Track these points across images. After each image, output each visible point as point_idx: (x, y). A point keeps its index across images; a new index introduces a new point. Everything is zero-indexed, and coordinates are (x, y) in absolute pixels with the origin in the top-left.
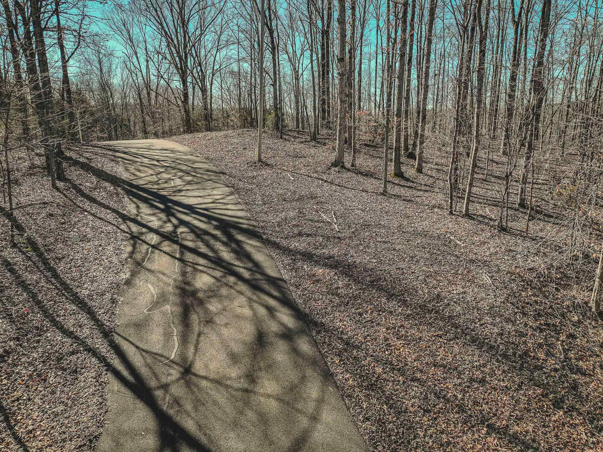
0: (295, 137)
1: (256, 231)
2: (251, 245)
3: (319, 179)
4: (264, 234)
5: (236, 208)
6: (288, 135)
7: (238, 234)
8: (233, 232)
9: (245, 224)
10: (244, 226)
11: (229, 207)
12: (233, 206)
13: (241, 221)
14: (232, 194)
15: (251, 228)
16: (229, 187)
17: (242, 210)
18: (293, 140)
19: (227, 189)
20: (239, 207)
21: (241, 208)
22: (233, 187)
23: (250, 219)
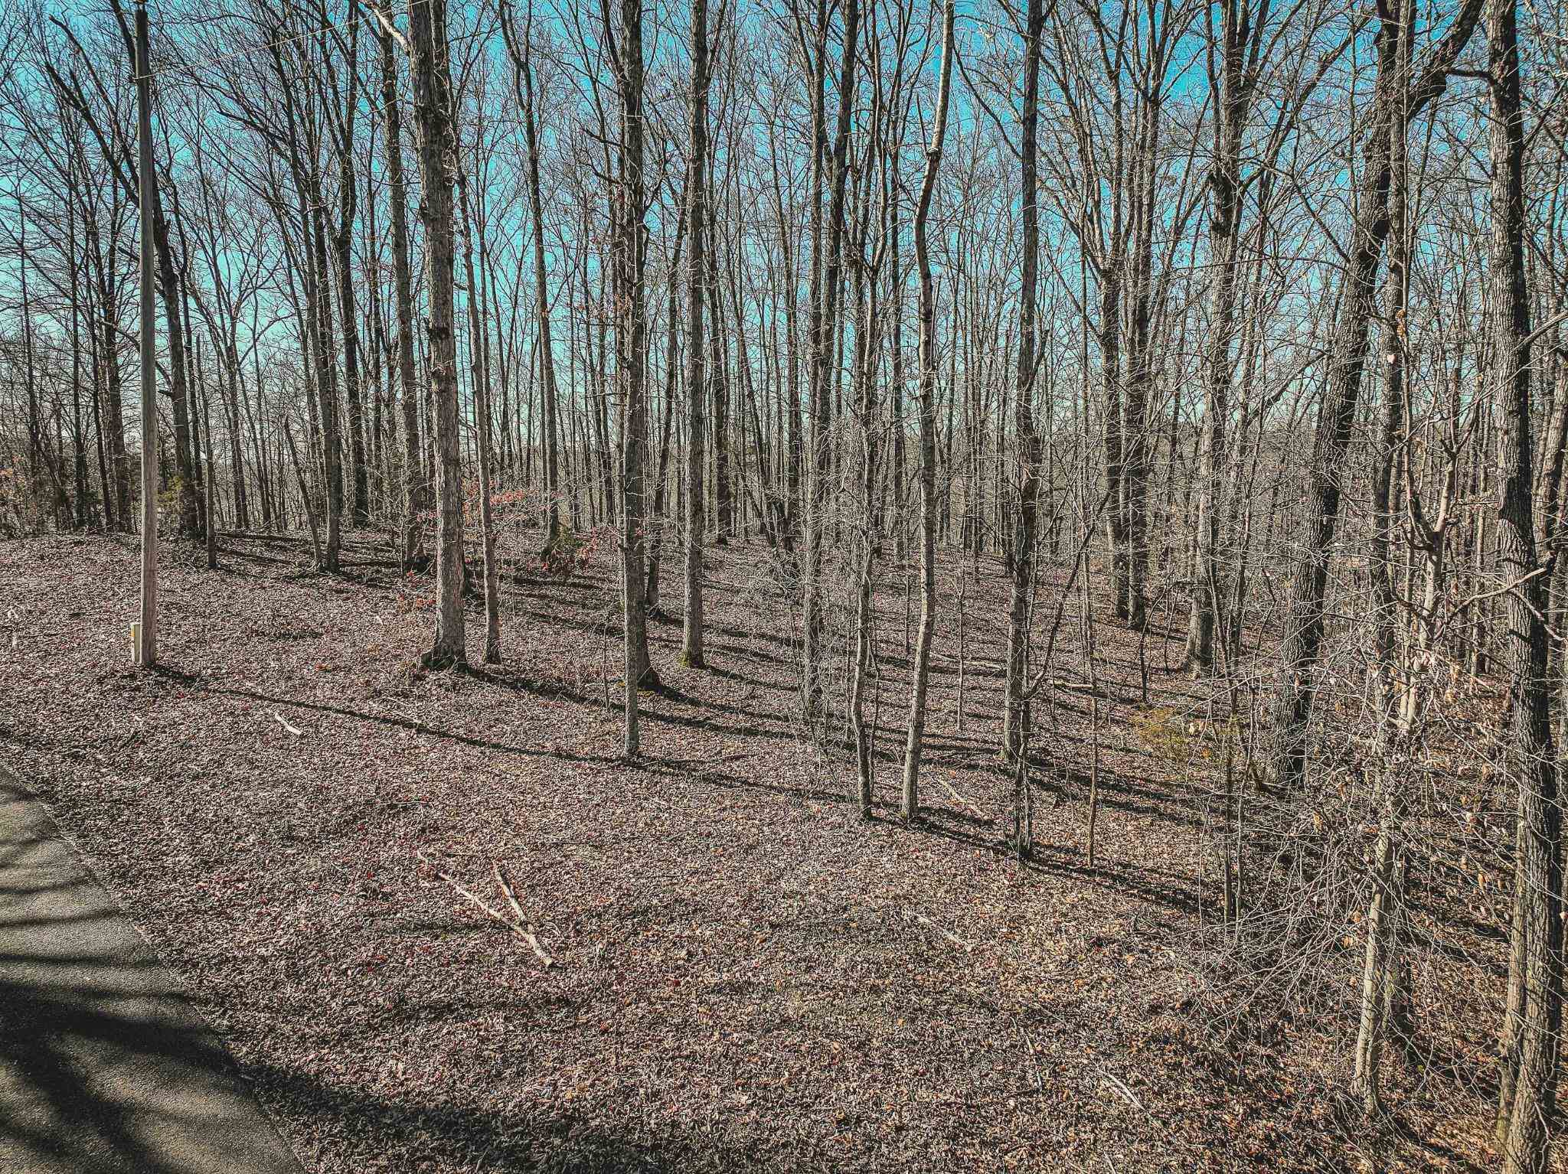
0: (259, 560)
1: (192, 1029)
2: (185, 1121)
3: (395, 723)
4: (240, 1035)
5: (76, 908)
6: (233, 552)
7: (108, 1062)
8: (83, 1054)
9: (134, 995)
10: (133, 1009)
11: (41, 905)
12: (62, 897)
13: (111, 977)
14: (45, 832)
15: (169, 1011)
16: (27, 797)
17: (107, 914)
18: (256, 570)
19: (18, 808)
20: (92, 899)
21: (103, 904)
22: (49, 796)
23: (155, 962)
